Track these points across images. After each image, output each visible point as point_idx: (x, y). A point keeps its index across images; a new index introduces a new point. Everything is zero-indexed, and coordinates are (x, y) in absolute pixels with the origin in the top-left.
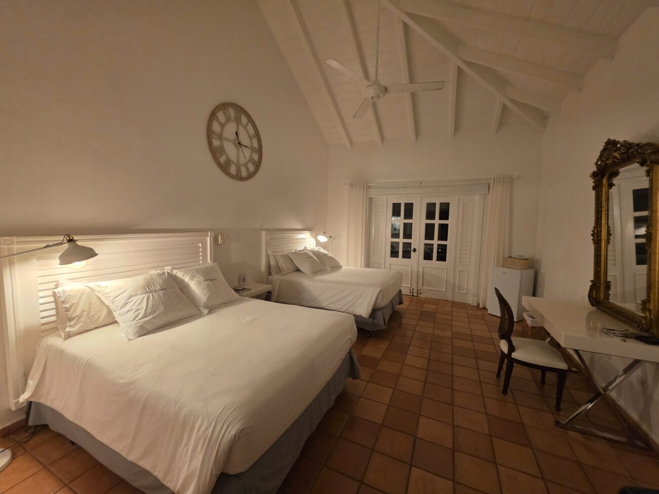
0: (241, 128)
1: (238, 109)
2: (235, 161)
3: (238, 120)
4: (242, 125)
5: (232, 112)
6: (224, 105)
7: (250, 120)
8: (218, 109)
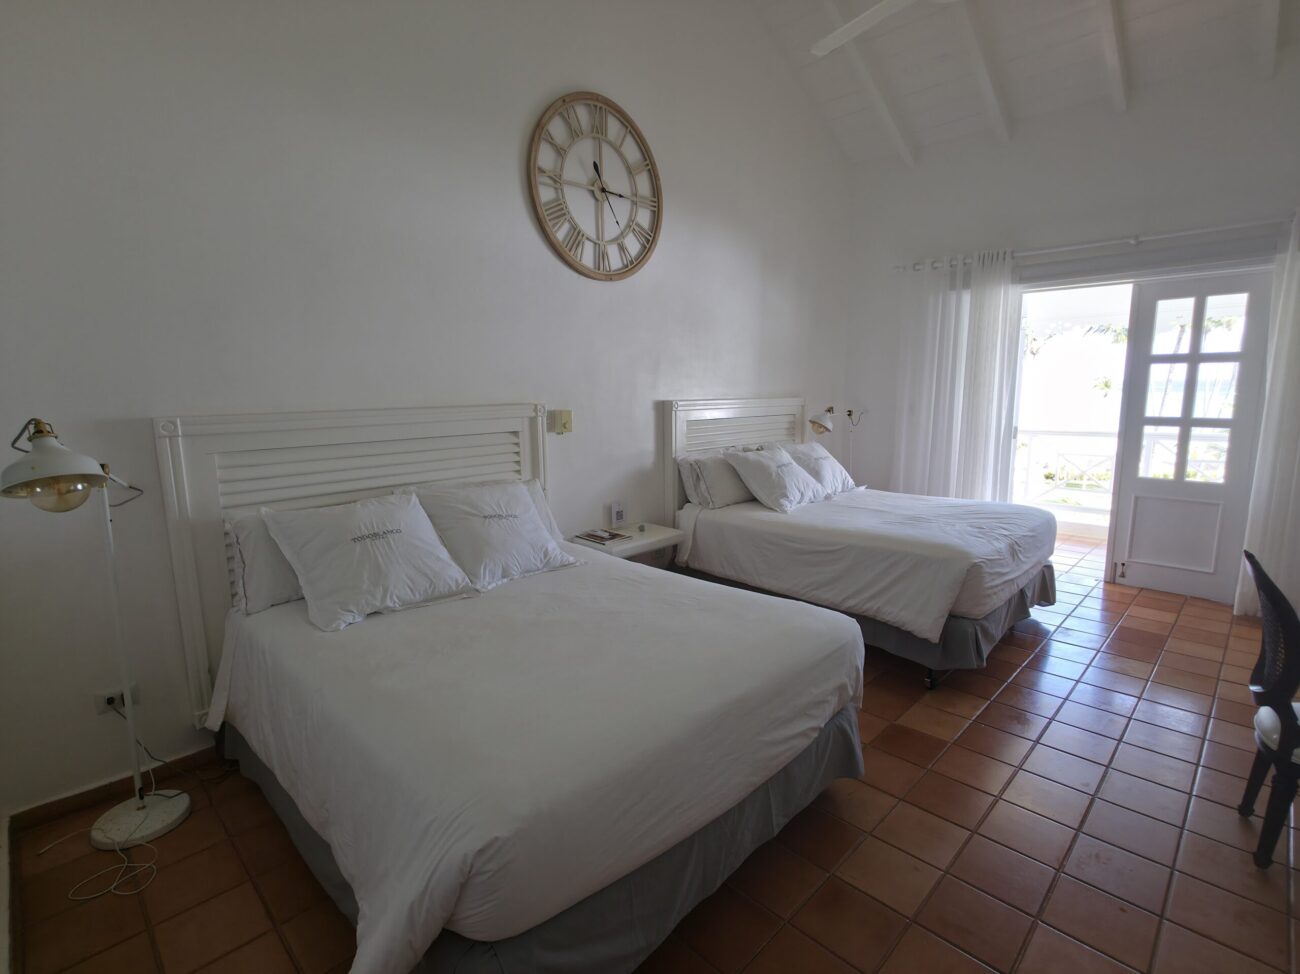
0: (607, 150)
1: (599, 105)
2: (592, 234)
3: (598, 131)
4: (610, 143)
5: (582, 114)
6: (564, 101)
7: (630, 128)
8: (549, 113)
